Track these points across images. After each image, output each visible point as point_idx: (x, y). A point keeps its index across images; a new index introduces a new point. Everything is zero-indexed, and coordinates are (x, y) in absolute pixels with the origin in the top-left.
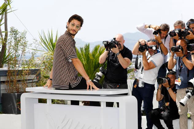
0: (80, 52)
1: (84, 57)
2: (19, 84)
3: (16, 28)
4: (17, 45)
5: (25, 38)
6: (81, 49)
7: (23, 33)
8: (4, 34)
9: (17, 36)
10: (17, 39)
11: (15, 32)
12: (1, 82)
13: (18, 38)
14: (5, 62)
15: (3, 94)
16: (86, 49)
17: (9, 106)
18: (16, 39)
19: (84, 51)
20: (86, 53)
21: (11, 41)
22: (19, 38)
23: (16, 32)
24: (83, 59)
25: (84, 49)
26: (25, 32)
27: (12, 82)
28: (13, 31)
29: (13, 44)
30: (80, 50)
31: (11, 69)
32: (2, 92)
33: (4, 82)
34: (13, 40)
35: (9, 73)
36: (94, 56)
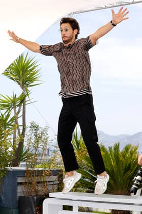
0: (109, 152)
1: (113, 158)
2: (38, 186)
3: (37, 123)
4: (38, 141)
5: (47, 134)
6: (110, 148)
7: (45, 129)
8: (21, 128)
9: (38, 132)
10: (38, 135)
11: (35, 127)
12: (18, 183)
14: (22, 160)
15: (20, 197)
16: (115, 149)
17: (27, 211)
18: (36, 136)
19: (113, 151)
20: (115, 153)
21: (31, 138)
22: (40, 135)
23: (37, 128)
24: (112, 160)
25: (113, 148)
26: (47, 128)
27: (30, 183)
28: (33, 127)
29: (33, 141)
30: (108, 150)
31: (29, 169)
32: (19, 195)
33: (21, 183)
34: (33, 137)
35: (27, 174)
36: (124, 156)
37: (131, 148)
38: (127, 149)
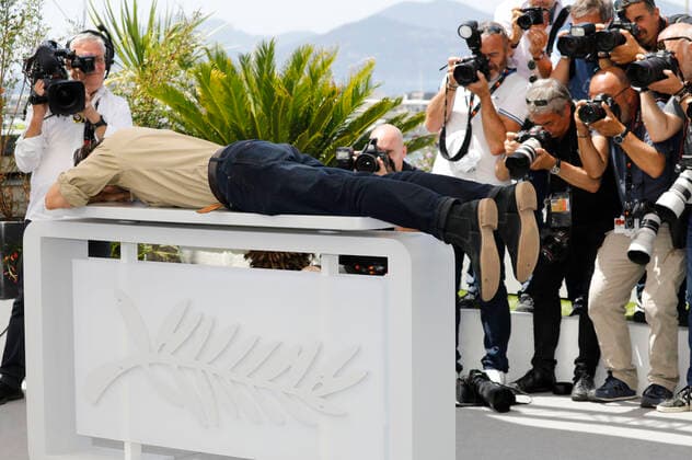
0: (239, 69)
1: (255, 89)
2: (11, 187)
4: (11, 42)
5: (40, 18)
6: (244, 60)
9: (12, 9)
10: (12, 21)
13: (13, 17)
16: (260, 62)
18: (5, 23)
19: (254, 68)
20: (261, 74)
22: (19, 19)
24: (250, 98)
25: (253, 59)
30: (237, 64)
36: (289, 85)
37: (310, 58)
38: (298, 62)
